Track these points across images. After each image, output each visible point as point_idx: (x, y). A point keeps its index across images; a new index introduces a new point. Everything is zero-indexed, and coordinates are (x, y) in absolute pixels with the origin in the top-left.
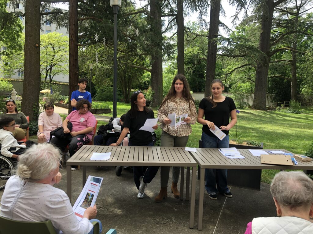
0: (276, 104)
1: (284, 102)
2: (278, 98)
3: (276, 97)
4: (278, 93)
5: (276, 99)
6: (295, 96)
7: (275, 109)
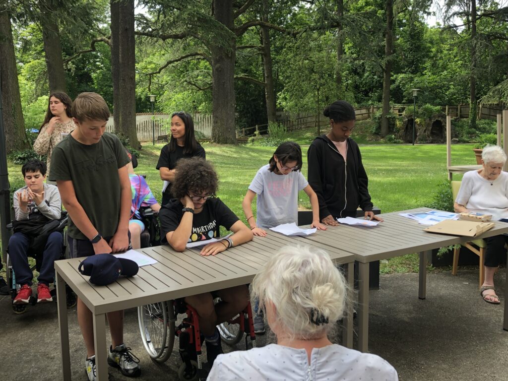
0: (244, 132)
1: (257, 127)
2: (244, 120)
3: (240, 118)
4: (243, 111)
5: (241, 122)
6: (274, 114)
7: (245, 142)
